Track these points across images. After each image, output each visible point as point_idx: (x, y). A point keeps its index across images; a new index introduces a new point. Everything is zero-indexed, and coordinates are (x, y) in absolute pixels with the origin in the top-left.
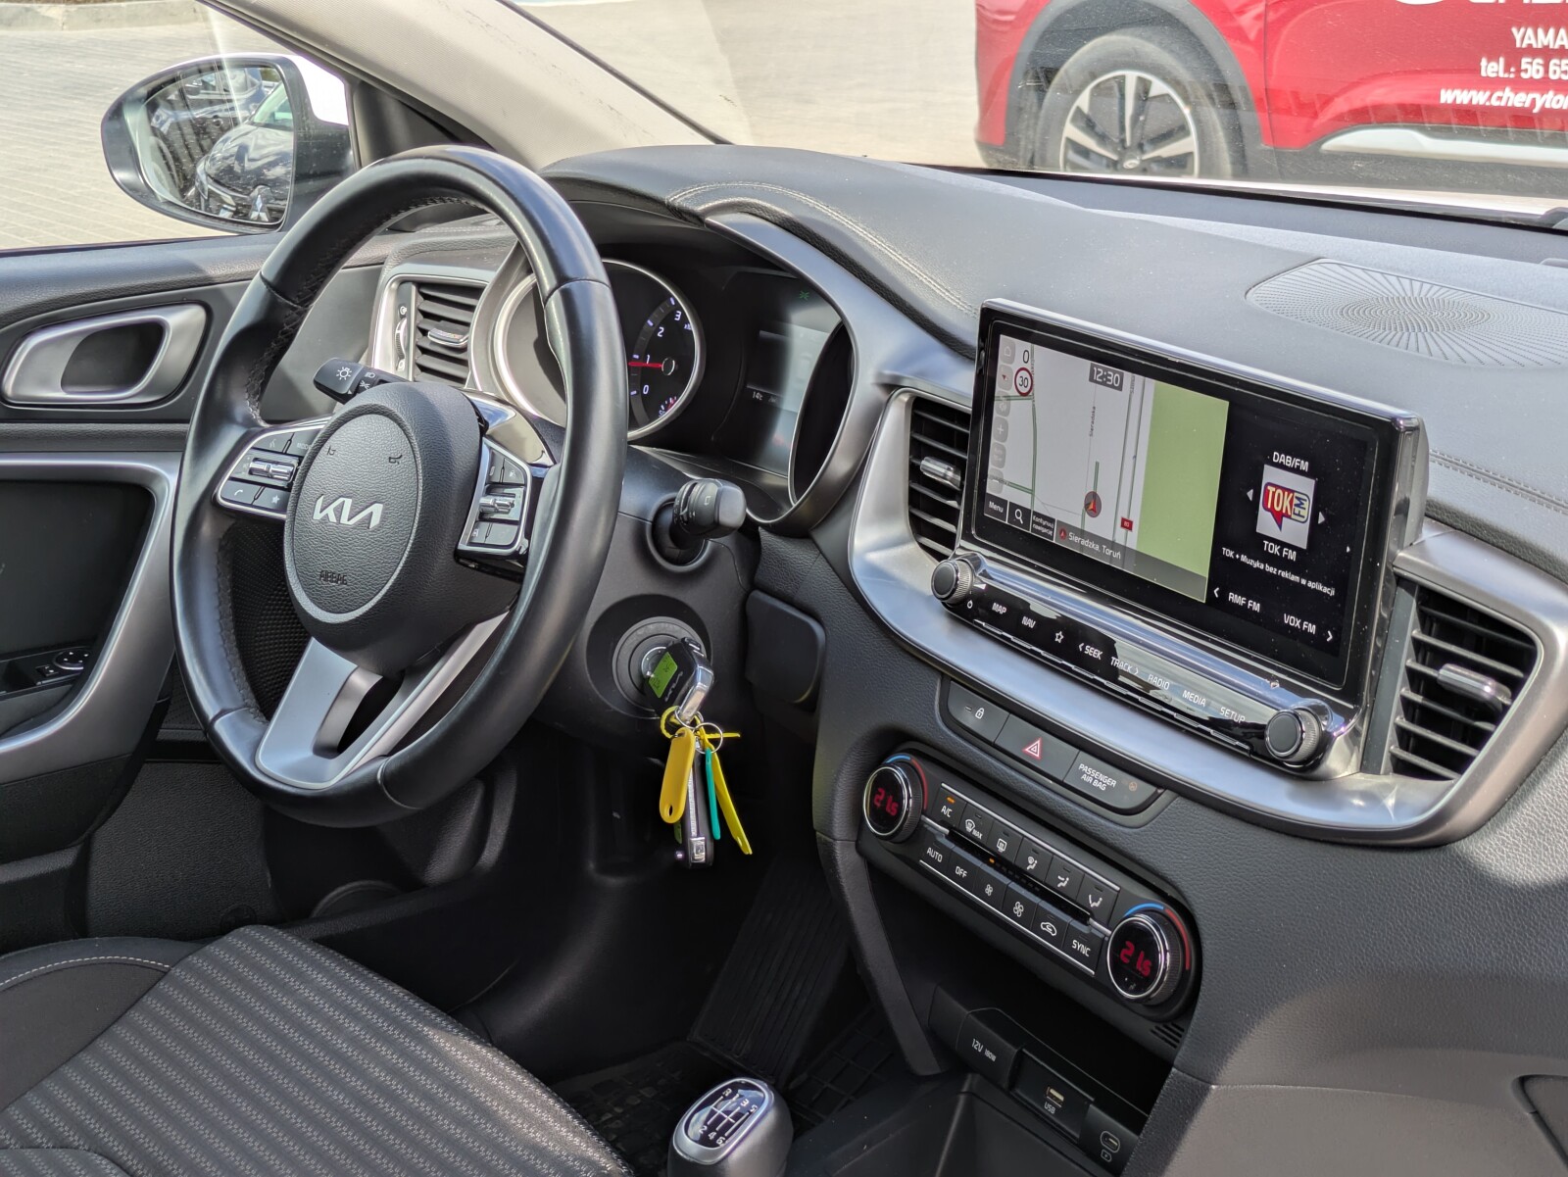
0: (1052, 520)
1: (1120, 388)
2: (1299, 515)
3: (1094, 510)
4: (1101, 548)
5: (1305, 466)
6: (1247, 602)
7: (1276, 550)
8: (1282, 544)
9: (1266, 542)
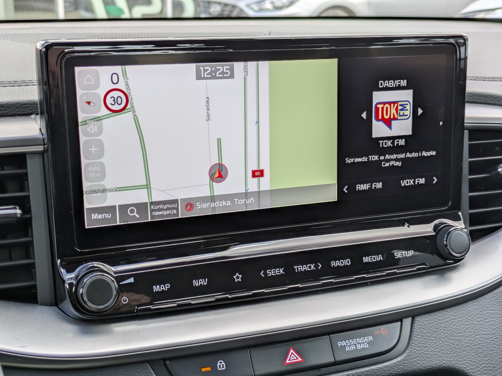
0: (176, 201)
1: (232, 76)
2: (404, 115)
3: (220, 176)
4: (233, 202)
5: (404, 83)
6: (371, 186)
7: (389, 143)
8: (393, 138)
9: (381, 142)
